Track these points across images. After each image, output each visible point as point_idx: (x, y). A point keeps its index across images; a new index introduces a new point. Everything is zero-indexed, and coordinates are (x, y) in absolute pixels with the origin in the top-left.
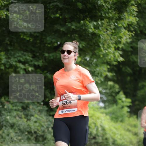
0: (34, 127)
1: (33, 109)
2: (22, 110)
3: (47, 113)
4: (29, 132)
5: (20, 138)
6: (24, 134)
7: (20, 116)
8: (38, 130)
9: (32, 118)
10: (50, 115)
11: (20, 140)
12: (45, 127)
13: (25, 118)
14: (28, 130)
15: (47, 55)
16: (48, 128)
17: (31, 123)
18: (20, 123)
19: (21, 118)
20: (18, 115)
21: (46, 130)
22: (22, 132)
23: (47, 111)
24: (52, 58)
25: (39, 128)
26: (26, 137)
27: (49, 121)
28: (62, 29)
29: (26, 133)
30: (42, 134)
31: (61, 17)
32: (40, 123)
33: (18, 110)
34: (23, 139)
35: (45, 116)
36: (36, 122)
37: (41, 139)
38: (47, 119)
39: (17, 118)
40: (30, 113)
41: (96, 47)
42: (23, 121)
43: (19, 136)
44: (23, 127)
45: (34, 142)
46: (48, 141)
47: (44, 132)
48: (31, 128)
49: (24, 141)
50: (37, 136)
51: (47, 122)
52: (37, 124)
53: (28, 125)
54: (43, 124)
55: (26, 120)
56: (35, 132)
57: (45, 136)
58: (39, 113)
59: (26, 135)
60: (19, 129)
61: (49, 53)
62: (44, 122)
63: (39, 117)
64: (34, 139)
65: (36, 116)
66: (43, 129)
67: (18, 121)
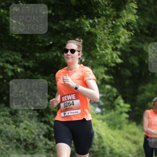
0: (23, 134)
1: (22, 114)
2: (10, 115)
3: (38, 119)
4: (18, 140)
5: (7, 146)
6: (12, 142)
7: (8, 122)
8: (28, 137)
9: (22, 124)
10: (41, 122)
11: (8, 149)
12: (36, 134)
13: (13, 124)
14: (17, 137)
15: (38, 55)
16: (38, 135)
17: (20, 130)
18: (8, 129)
19: (9, 124)
20: (6, 121)
21: (37, 138)
22: (10, 140)
23: (38, 116)
24: (43, 58)
25: (29, 135)
26: (14, 146)
27: (41, 127)
28: (54, 27)
29: (15, 141)
30: (33, 142)
31: (53, 14)
32: (30, 130)
33: (6, 115)
34: (11, 147)
35: (35, 122)
36: (25, 129)
37: (31, 147)
38: (38, 125)
39: (5, 124)
40: (19, 119)
41: (92, 47)
42: (11, 128)
43: (7, 144)
44: (12, 135)
45: (23, 150)
46: (39, 149)
47: (34, 139)
48: (20, 136)
49: (12, 150)
50: (27, 144)
51: (38, 129)
52: (27, 131)
53: (17, 132)
54: (33, 131)
55: (14, 126)
56: (25, 140)
57: (35, 145)
58: (29, 119)
59: (15, 143)
60: (7, 137)
61: (40, 53)
62: (35, 129)
63: (28, 123)
64: (24, 147)
65: (26, 122)
66: (33, 136)
67: (5, 128)
